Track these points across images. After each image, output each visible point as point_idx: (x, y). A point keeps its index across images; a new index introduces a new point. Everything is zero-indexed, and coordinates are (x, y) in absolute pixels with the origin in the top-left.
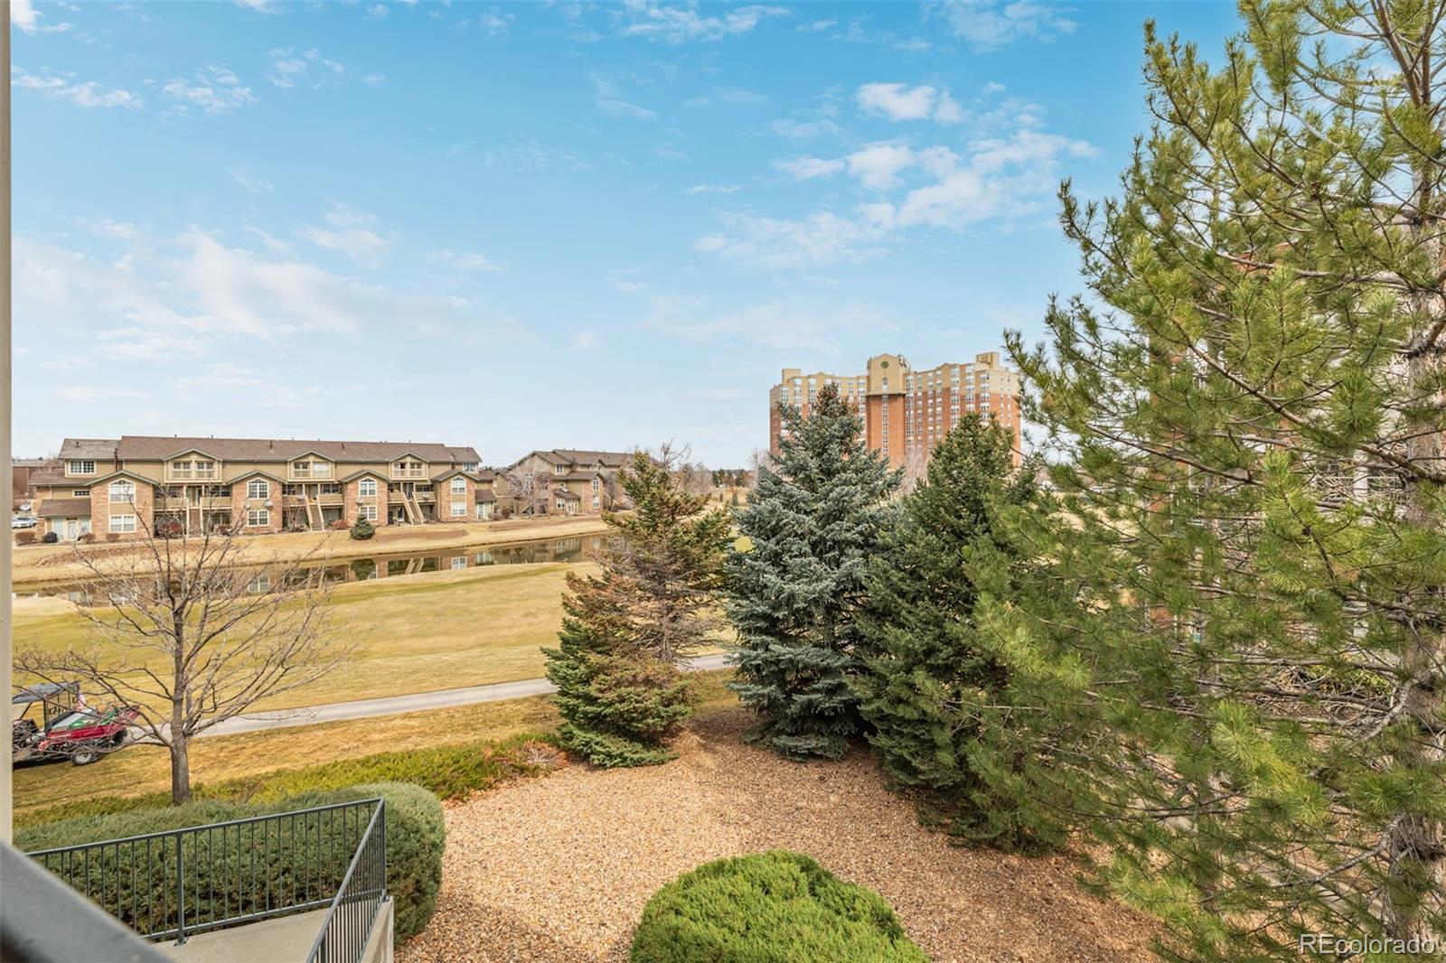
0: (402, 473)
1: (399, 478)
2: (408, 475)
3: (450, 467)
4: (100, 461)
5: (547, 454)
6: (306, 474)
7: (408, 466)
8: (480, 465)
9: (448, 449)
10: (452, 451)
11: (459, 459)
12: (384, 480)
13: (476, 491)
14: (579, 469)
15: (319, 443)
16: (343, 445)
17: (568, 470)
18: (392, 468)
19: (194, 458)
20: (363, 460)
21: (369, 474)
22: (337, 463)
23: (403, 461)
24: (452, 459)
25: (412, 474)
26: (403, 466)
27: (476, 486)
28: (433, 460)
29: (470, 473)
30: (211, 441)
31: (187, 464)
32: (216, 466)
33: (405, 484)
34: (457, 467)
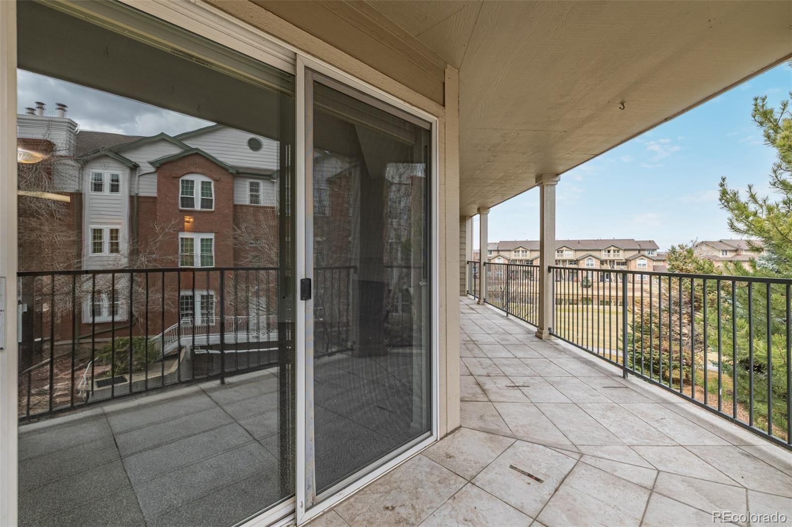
0: (609, 256)
1: (607, 258)
2: (612, 256)
3: (637, 252)
4: (494, 251)
5: (713, 242)
6: (562, 256)
7: (612, 252)
8: (658, 250)
9: (637, 242)
10: (639, 243)
11: (643, 247)
12: (598, 259)
13: (654, 266)
14: (744, 253)
15: (568, 241)
16: (579, 242)
17: (734, 254)
18: (603, 252)
19: (521, 249)
20: (588, 249)
21: (590, 255)
22: (576, 250)
23: (609, 249)
24: (638, 247)
25: (614, 256)
26: (609, 251)
27: (655, 264)
28: (627, 248)
29: (650, 255)
30: (527, 242)
31: (519, 251)
32: (528, 252)
33: (610, 261)
34: (642, 252)
